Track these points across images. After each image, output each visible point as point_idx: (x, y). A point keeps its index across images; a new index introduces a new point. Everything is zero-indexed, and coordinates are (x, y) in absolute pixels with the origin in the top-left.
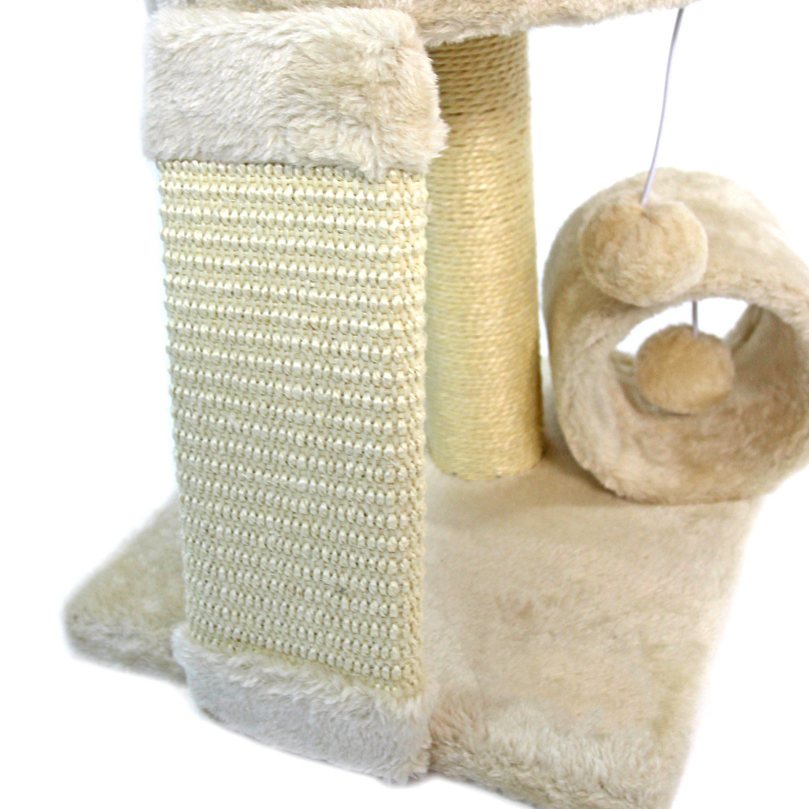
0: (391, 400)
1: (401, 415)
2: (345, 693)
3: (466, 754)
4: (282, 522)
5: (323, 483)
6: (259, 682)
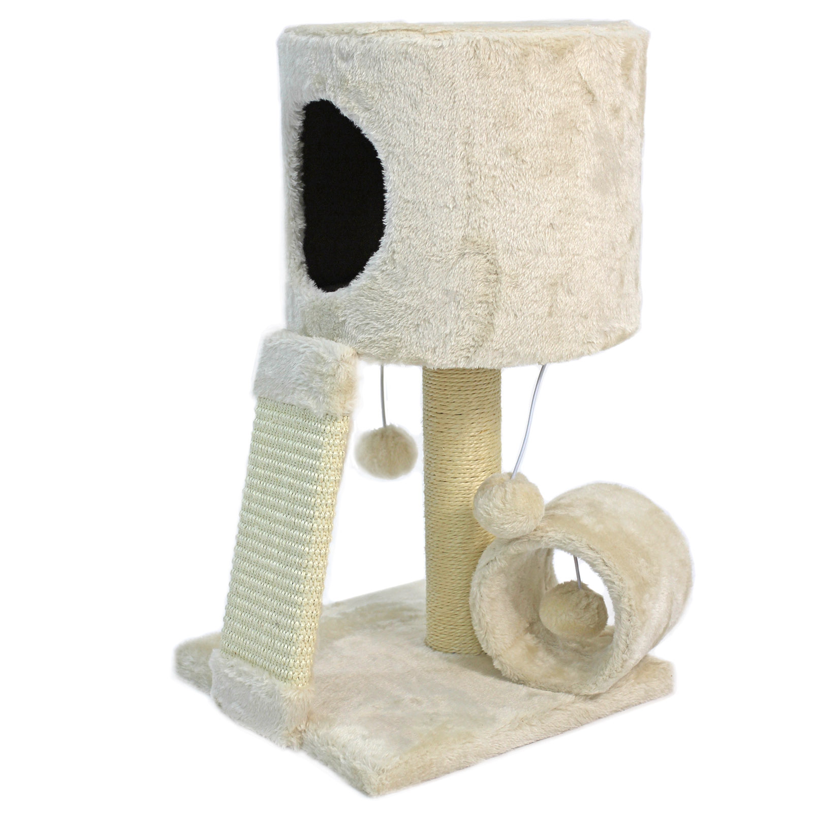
0: (311, 524)
1: (314, 533)
2: (266, 682)
3: (316, 738)
4: (263, 585)
5: (281, 565)
6: (236, 675)
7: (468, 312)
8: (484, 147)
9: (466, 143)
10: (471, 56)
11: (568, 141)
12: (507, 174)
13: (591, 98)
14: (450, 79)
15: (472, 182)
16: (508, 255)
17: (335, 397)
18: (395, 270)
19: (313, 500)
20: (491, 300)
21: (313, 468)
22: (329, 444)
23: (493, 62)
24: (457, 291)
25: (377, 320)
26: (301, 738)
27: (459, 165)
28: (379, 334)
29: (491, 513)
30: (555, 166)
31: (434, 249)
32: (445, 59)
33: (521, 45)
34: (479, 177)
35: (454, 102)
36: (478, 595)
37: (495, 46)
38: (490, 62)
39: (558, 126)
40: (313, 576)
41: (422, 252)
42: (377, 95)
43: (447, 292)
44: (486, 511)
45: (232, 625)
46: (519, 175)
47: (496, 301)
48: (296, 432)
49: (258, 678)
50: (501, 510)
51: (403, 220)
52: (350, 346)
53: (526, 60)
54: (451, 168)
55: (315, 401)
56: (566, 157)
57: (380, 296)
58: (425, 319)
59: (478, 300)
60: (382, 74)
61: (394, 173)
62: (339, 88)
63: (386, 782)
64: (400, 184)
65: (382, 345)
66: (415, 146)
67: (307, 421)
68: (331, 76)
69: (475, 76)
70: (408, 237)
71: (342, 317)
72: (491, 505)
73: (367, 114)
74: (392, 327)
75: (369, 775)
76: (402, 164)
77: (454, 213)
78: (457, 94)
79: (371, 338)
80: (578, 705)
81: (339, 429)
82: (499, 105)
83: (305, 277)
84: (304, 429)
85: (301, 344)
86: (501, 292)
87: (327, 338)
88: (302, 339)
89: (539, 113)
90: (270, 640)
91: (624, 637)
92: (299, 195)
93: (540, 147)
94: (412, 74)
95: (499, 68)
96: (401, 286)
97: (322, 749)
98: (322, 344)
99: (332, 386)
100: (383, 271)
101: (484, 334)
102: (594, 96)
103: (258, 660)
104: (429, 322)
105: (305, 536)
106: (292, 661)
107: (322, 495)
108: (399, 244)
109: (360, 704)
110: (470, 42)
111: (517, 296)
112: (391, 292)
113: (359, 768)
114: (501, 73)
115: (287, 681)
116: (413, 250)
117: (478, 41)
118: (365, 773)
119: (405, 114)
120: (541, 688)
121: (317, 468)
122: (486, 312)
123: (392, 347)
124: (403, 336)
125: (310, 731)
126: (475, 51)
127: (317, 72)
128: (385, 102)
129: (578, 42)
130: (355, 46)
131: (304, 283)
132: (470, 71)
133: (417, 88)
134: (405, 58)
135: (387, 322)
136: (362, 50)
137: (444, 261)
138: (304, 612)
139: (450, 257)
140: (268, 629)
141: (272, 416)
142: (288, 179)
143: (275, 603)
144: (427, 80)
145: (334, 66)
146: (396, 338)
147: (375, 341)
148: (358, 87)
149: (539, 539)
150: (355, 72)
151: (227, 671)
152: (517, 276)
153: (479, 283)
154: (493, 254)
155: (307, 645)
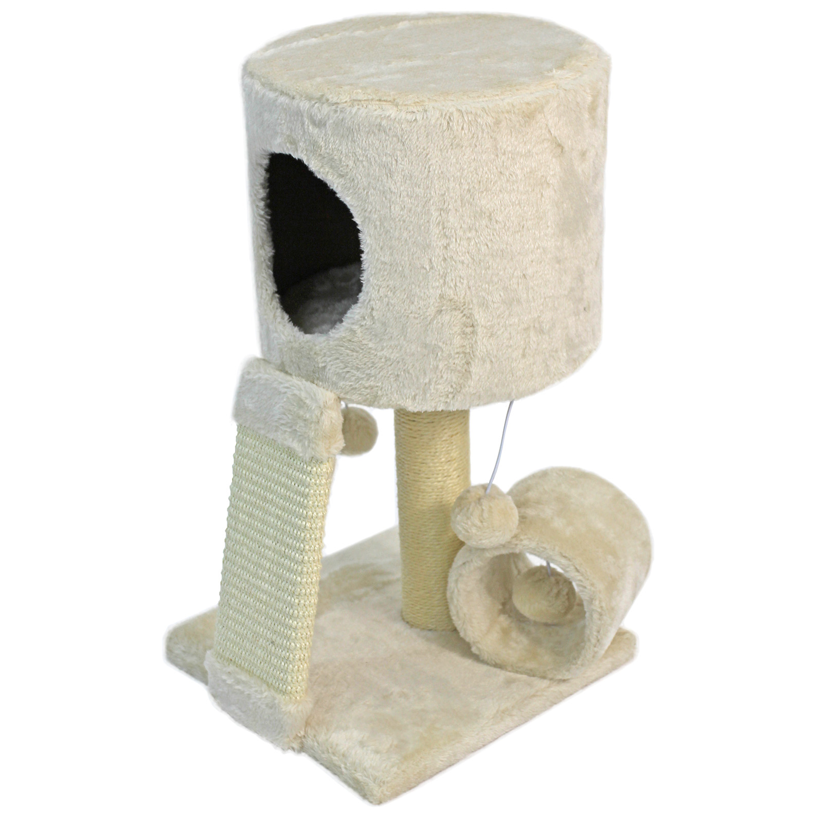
0: (302, 557)
1: (305, 565)
2: (266, 694)
3: (316, 744)
4: (256, 603)
5: (273, 589)
6: (234, 682)
7: (446, 363)
8: (459, 211)
9: (441, 210)
10: (445, 128)
11: (539, 196)
12: (481, 234)
13: (560, 150)
14: (424, 150)
15: (448, 245)
16: (484, 308)
17: (320, 443)
18: (374, 325)
19: (303, 535)
20: (468, 350)
21: (300, 505)
22: (315, 484)
23: (466, 132)
24: (435, 344)
25: (358, 369)
26: (302, 743)
27: (435, 231)
28: (360, 382)
29: (469, 531)
30: (527, 221)
31: (413, 307)
32: (419, 132)
33: (493, 114)
34: (454, 240)
35: (429, 172)
36: (456, 591)
37: (468, 117)
38: (463, 132)
39: (529, 184)
40: (306, 603)
41: (400, 310)
42: (351, 163)
43: (425, 346)
44: (465, 529)
45: (225, 634)
46: (493, 235)
47: (472, 351)
48: (281, 467)
49: (256, 689)
50: (479, 528)
51: (381, 280)
52: (331, 391)
53: (498, 127)
54: (427, 233)
55: (300, 445)
56: (537, 211)
57: (360, 348)
58: (404, 370)
59: (456, 351)
60: (356, 144)
61: (370, 236)
62: (311, 152)
63: (388, 793)
64: (378, 247)
65: (363, 393)
66: (390, 212)
67: (292, 459)
68: (303, 140)
69: (448, 147)
70: (386, 296)
71: (322, 362)
72: (469, 523)
73: (342, 181)
74: (373, 376)
75: (371, 788)
76: (378, 227)
77: (430, 273)
78: (432, 164)
79: (351, 385)
80: (552, 689)
81: (324, 470)
82: (473, 171)
83: (279, 312)
84: (289, 466)
85: (281, 383)
86: (477, 343)
87: (307, 380)
88: (281, 376)
89: (511, 175)
90: (266, 655)
91: (595, 633)
92: (267, 222)
93: (513, 206)
94: (387, 146)
95: (473, 137)
96: (381, 340)
97: (323, 756)
98: (302, 387)
99: (317, 433)
100: (362, 326)
101: (462, 381)
102: (563, 148)
103: (255, 671)
104: (409, 373)
105: (296, 566)
106: (289, 678)
107: (310, 530)
108: (377, 302)
109: (352, 703)
110: (443, 115)
111: (493, 344)
112: (371, 345)
113: (361, 780)
114: (474, 142)
115: (286, 695)
116: (392, 308)
117: (452, 114)
118: (367, 785)
119: (380, 183)
120: (517, 672)
121: (305, 505)
122: (464, 361)
123: (374, 394)
124: (384, 386)
125: (309, 737)
126: (448, 123)
127: (288, 133)
128: (360, 170)
129: (548, 102)
130: (326, 114)
131: (279, 319)
132: (443, 142)
133: (392, 159)
134: (379, 130)
135: (368, 371)
136: (334, 119)
137: (422, 317)
138: (299, 634)
139: (428, 314)
140: (263, 644)
141: (255, 446)
142: (255, 209)
143: (269, 623)
144: (401, 151)
145: (306, 130)
146: (377, 386)
147: (356, 388)
148: (332, 154)
149: (514, 546)
150: (328, 140)
151: (224, 677)
152: (492, 327)
153: (456, 336)
154: (469, 309)
155: (303, 662)
